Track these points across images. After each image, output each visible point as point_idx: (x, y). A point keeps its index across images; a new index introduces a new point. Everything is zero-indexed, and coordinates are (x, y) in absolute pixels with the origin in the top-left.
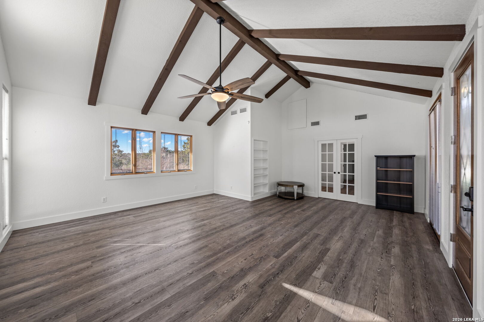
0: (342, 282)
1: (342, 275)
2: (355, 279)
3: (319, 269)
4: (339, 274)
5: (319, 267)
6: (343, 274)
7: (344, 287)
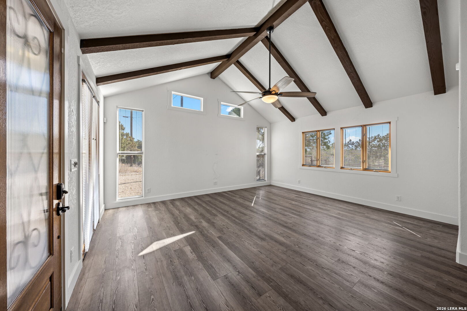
0: (170, 257)
1: (175, 261)
2: (165, 266)
3: (191, 252)
4: (177, 260)
5: (193, 253)
6: (175, 263)
7: (166, 254)
